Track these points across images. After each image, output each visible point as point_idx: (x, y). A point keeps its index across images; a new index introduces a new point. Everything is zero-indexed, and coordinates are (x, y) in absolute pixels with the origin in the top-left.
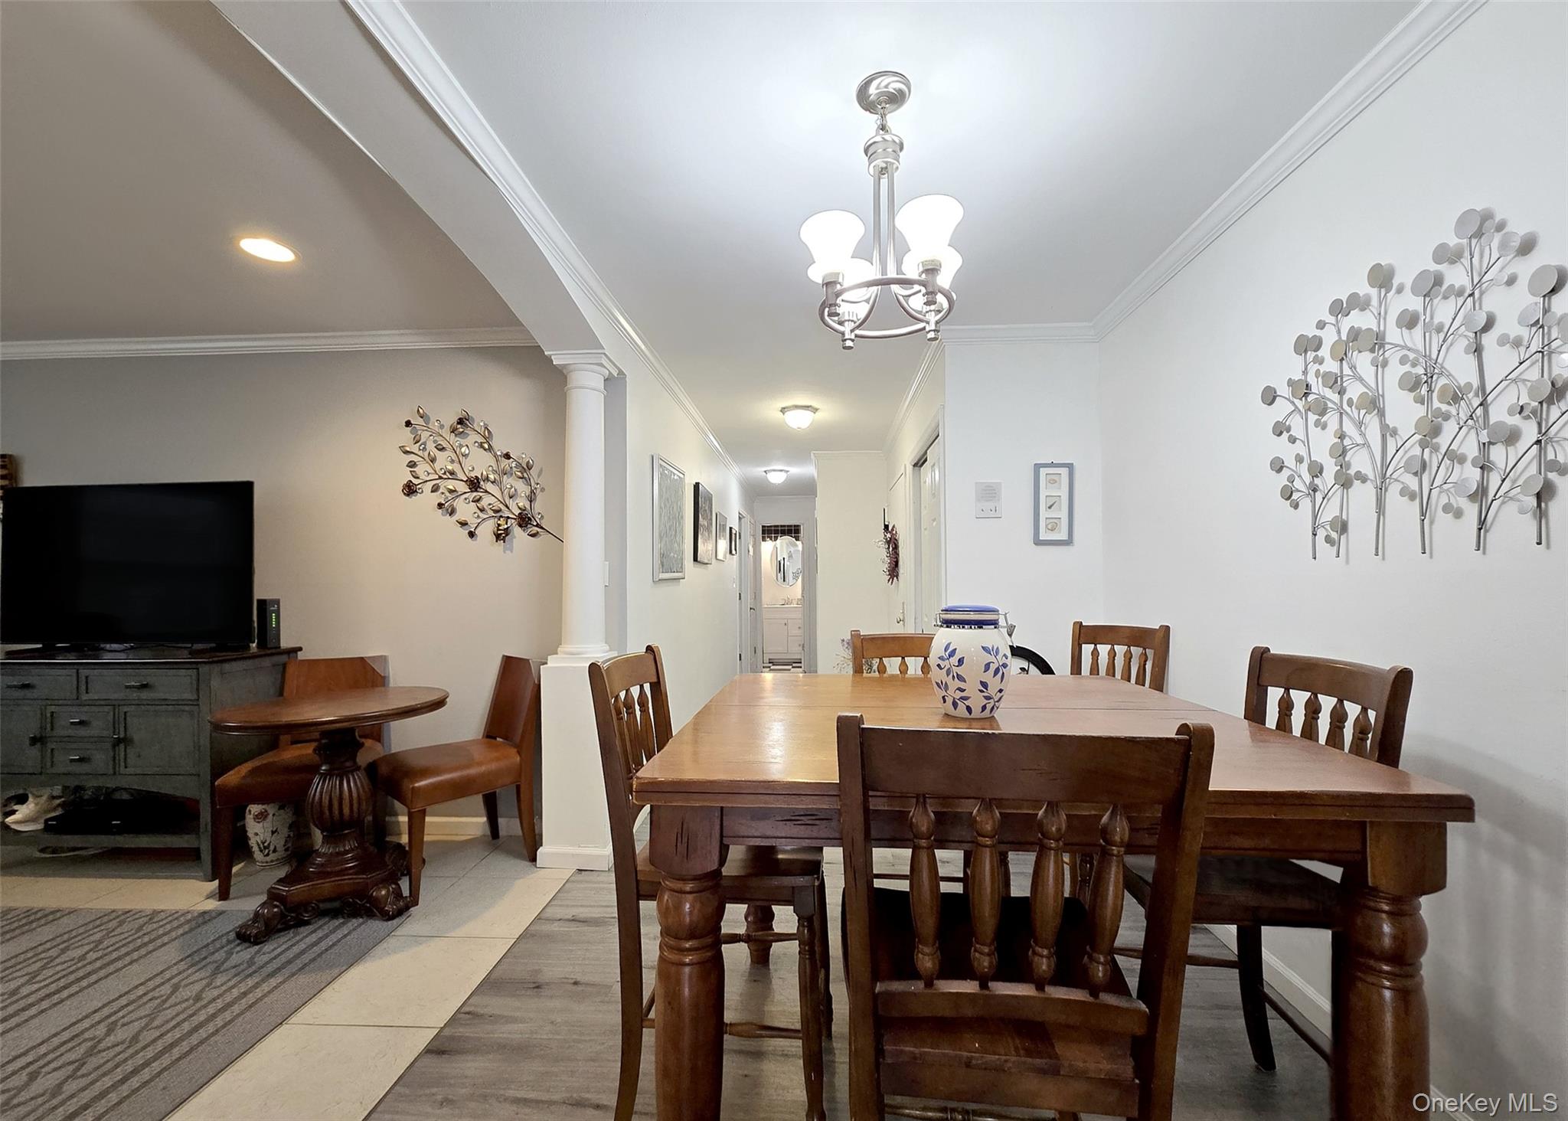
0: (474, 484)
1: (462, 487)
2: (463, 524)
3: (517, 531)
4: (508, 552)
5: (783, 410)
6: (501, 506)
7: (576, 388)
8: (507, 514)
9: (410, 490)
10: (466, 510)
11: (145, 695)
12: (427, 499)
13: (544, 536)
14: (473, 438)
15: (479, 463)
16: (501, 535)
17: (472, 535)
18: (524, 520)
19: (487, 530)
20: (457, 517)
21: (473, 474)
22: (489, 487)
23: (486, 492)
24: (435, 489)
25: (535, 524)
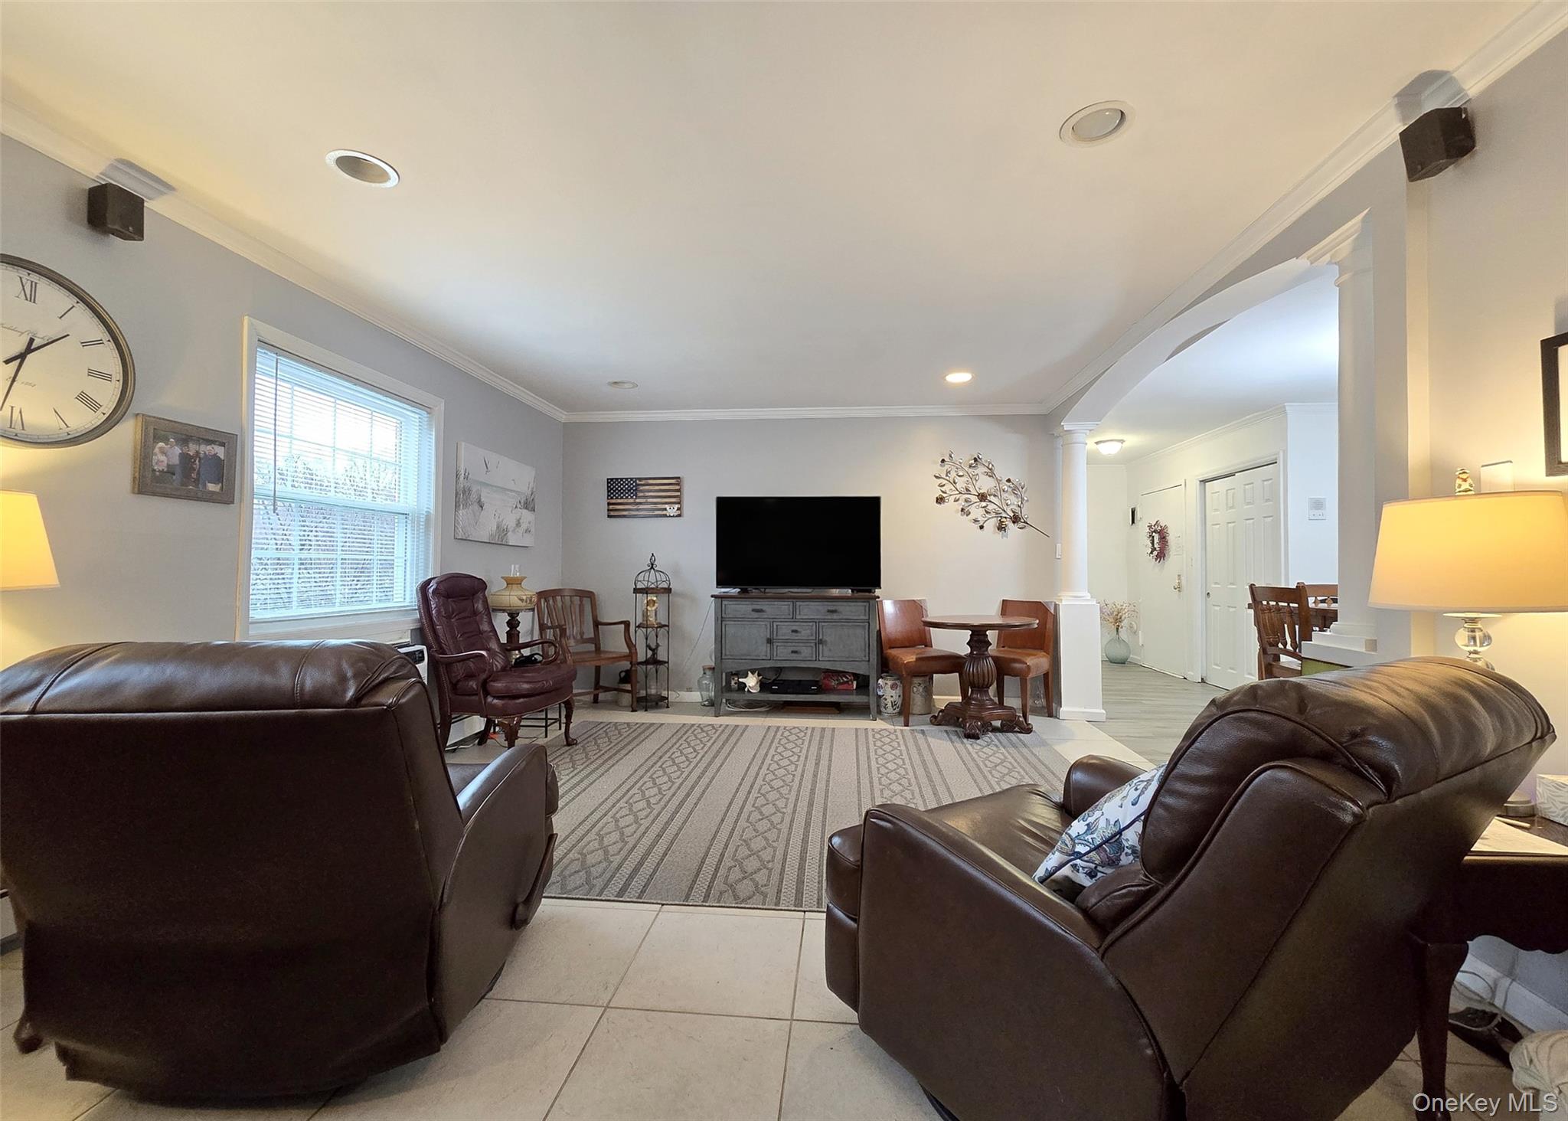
0: (982, 497)
1: (974, 499)
2: (976, 521)
3: (1010, 524)
4: (1005, 538)
5: (1097, 443)
6: (1002, 511)
7: (1074, 443)
8: (1004, 515)
9: (940, 500)
10: (977, 512)
11: (835, 616)
12: (951, 507)
13: (1029, 529)
14: (981, 469)
15: (985, 484)
16: (1001, 527)
17: (982, 527)
18: (1016, 519)
19: (991, 524)
20: (972, 516)
21: (982, 491)
22: (992, 498)
23: (990, 501)
24: (956, 500)
25: (1022, 521)
